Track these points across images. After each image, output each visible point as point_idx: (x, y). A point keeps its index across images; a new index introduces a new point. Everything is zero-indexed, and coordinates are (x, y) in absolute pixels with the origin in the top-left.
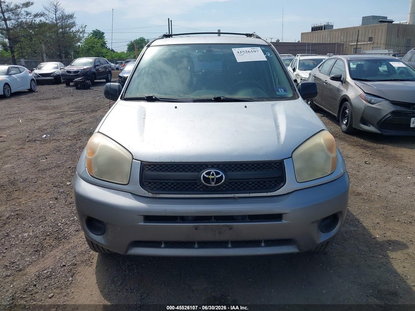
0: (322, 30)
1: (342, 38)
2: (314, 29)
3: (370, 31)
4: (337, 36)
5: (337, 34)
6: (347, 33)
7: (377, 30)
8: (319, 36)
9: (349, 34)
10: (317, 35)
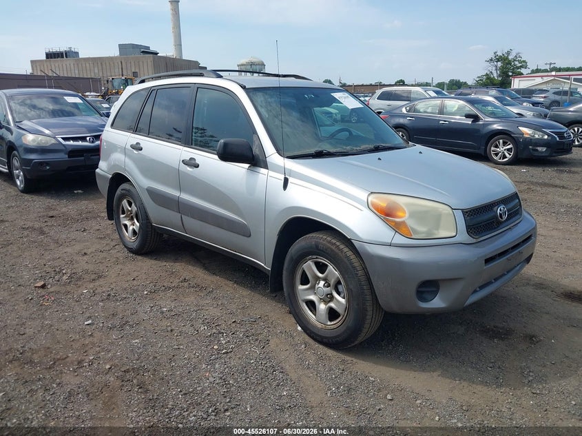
0: (63, 57)
1: (96, 71)
2: (50, 56)
3: (133, 63)
4: (88, 68)
5: (88, 65)
6: (102, 64)
7: (141, 63)
8: (60, 65)
9: (104, 66)
10: (57, 65)
